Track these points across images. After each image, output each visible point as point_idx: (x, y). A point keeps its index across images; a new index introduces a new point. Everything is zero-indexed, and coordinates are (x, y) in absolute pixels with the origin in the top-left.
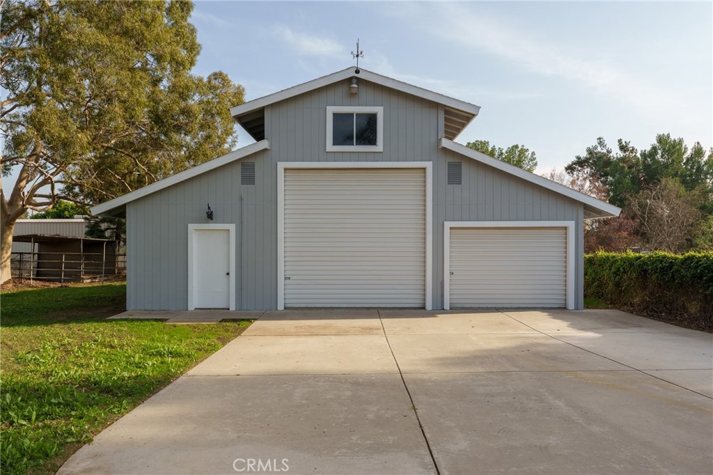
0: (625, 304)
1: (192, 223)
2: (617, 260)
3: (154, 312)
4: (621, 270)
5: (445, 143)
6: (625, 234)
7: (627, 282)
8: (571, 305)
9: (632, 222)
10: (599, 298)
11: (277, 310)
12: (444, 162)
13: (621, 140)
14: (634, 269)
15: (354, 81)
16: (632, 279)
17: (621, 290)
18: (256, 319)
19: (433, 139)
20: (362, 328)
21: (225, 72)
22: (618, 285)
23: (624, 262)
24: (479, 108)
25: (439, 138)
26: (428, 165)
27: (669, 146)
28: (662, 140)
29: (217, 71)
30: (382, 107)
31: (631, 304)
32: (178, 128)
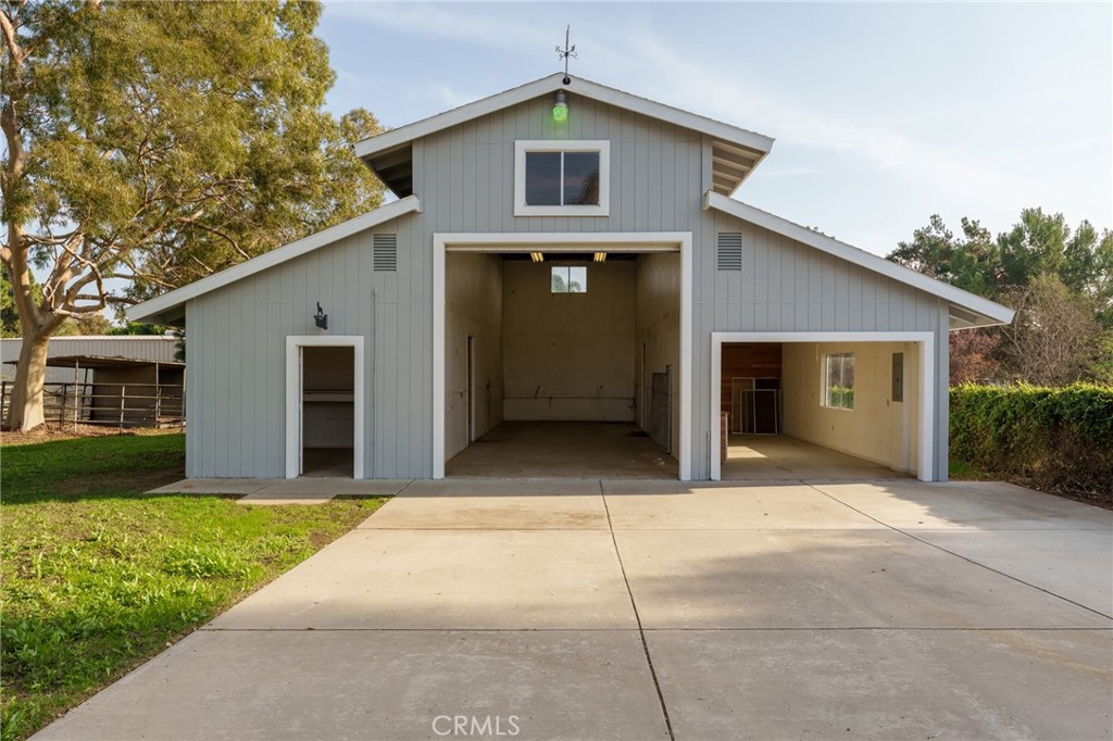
0: (1015, 471)
1: (293, 334)
2: (1001, 399)
3: (231, 481)
4: (1010, 414)
5: (715, 200)
6: (977, 357)
7: (1021, 435)
8: (927, 473)
9: (989, 340)
10: (967, 460)
11: (432, 478)
12: (712, 232)
13: (966, 218)
14: (1036, 412)
15: (562, 96)
16: (1028, 431)
17: (1007, 449)
18: (393, 496)
19: (695, 195)
20: (572, 516)
21: (368, 108)
22: (1002, 440)
23: (1017, 403)
24: (772, 140)
25: (704, 192)
26: (685, 238)
27: (1040, 227)
28: (1029, 217)
29: (357, 107)
30: (608, 142)
31: (1027, 471)
32: (295, 194)
